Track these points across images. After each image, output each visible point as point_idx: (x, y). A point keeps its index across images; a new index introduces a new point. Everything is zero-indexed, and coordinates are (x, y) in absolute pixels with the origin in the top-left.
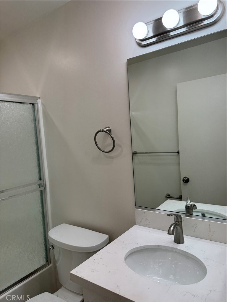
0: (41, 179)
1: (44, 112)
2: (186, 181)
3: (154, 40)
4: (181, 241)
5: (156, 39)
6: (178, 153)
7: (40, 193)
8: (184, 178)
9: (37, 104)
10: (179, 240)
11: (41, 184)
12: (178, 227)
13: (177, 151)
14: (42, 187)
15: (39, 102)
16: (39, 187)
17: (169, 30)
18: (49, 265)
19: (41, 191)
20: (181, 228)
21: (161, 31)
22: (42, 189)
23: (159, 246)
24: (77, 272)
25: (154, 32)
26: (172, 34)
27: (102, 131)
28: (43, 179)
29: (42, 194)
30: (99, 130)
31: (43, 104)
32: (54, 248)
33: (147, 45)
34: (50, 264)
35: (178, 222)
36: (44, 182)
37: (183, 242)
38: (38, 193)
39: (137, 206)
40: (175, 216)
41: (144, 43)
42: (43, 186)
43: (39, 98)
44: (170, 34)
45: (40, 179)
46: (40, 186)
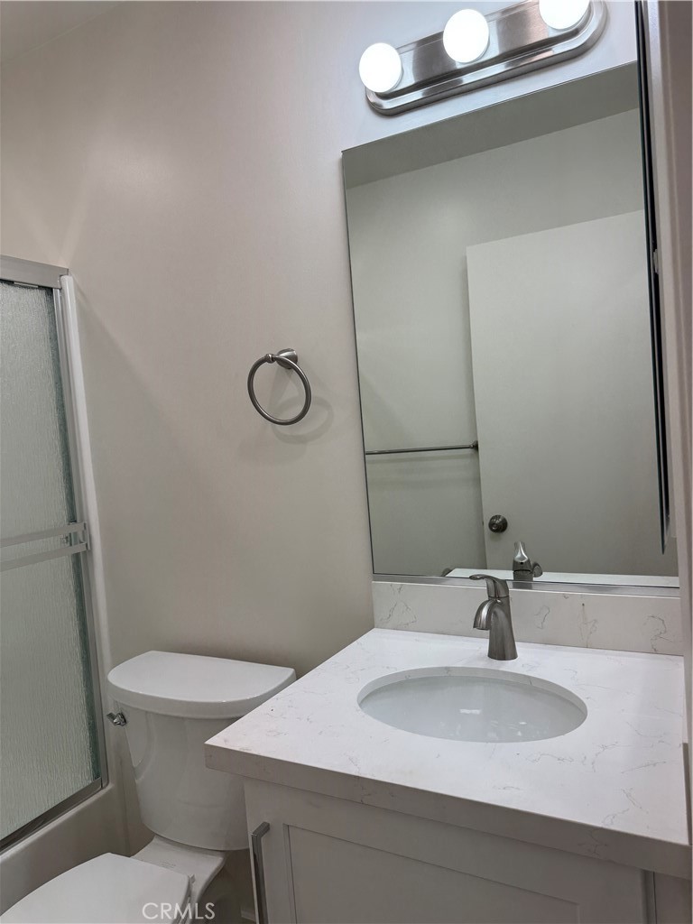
0: (76, 521)
1: (84, 314)
2: (499, 527)
3: (417, 96)
4: (508, 652)
5: (423, 94)
6: (476, 447)
7: (73, 564)
8: (493, 518)
9: (60, 289)
10: (502, 649)
11: (76, 534)
12: (501, 613)
13: (470, 443)
14: (79, 544)
15: (68, 282)
16: (71, 545)
17: (459, 66)
18: (102, 788)
19: (77, 556)
20: (508, 616)
21: (438, 71)
22: (80, 548)
23: (448, 669)
24: (225, 741)
25: (416, 75)
26: (468, 79)
27: (273, 360)
28: (82, 520)
29: (80, 565)
30: (262, 356)
31: (78, 289)
32: (125, 721)
33: (399, 110)
34: (107, 785)
35: (499, 598)
36: (86, 527)
37: (514, 656)
38: (66, 563)
39: (377, 574)
40: (491, 583)
41: (388, 105)
42: (81, 542)
43: (67, 272)
44: (461, 81)
45: (73, 519)
46: (69, 539)
